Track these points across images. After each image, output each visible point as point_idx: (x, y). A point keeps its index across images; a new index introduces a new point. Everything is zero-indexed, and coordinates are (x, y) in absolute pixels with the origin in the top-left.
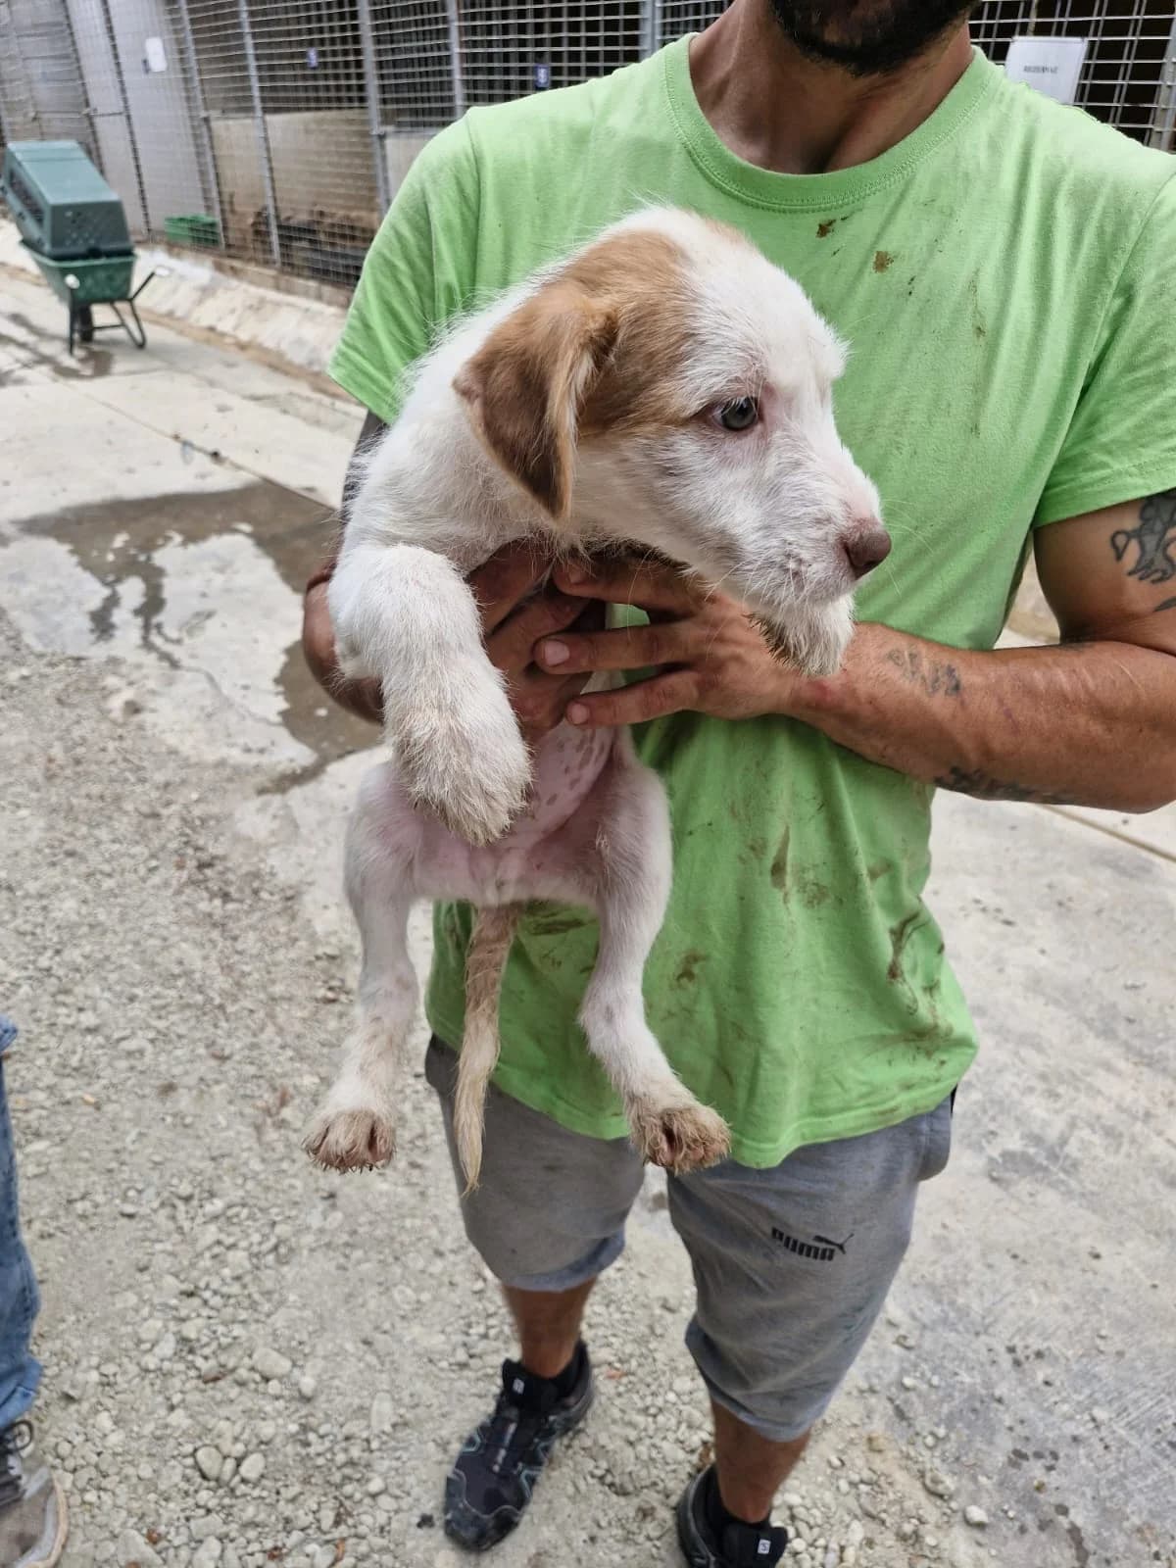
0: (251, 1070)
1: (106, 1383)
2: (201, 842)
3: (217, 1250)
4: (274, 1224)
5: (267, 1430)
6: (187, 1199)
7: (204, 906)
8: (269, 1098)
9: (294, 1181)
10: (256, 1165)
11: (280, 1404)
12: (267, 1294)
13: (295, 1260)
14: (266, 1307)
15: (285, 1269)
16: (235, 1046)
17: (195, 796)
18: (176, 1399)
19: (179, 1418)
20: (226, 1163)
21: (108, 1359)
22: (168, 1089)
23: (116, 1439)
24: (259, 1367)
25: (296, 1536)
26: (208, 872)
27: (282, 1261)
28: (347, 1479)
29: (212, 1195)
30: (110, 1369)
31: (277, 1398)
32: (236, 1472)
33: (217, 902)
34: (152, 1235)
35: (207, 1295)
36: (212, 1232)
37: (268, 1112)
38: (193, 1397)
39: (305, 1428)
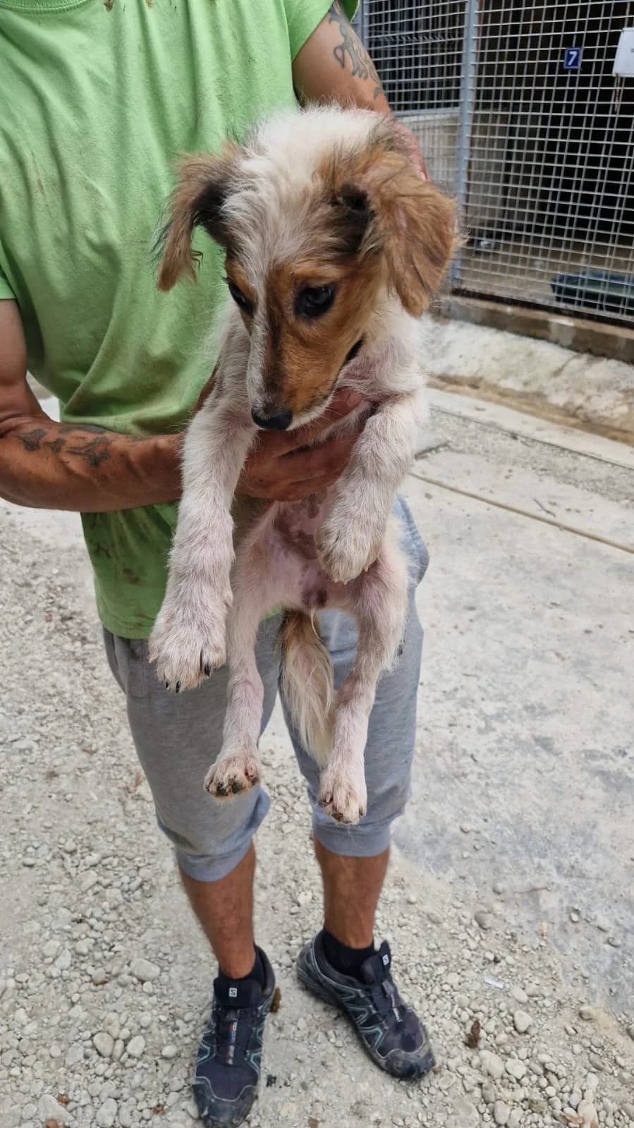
0: (113, 760)
1: (21, 987)
2: (62, 603)
3: (97, 888)
4: (139, 868)
5: (146, 1018)
6: (72, 853)
7: (68, 647)
8: (127, 780)
9: (150, 838)
10: (121, 827)
11: (154, 999)
12: (138, 919)
13: (156, 895)
14: (138, 929)
15: (149, 901)
16: (99, 743)
17: (55, 571)
18: (75, 998)
19: (77, 1011)
20: (99, 825)
21: (21, 970)
22: (52, 775)
23: (31, 1028)
24: (136, 973)
25: (173, 1097)
26: (69, 623)
27: (146, 895)
29: (91, 849)
30: (23, 977)
31: (151, 995)
32: (125, 1051)
33: (78, 644)
34: (48, 879)
35: (93, 921)
36: (92, 876)
37: (127, 789)
38: (88, 996)
39: (174, 1017)
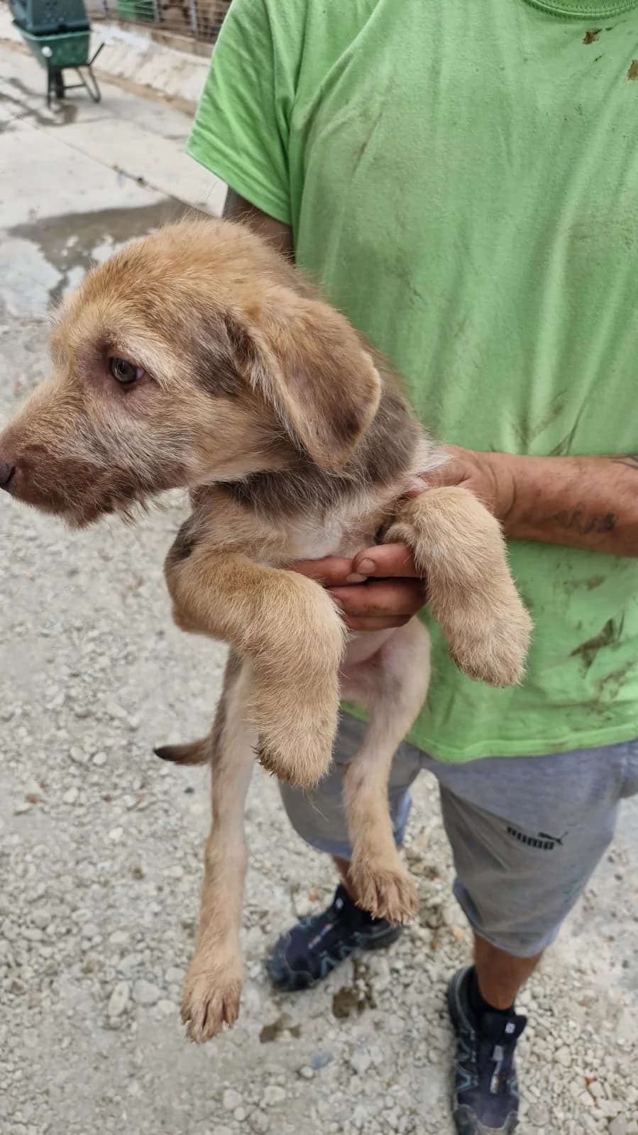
0: (124, 566)
1: (25, 715)
3: (93, 655)
4: (127, 645)
5: (109, 742)
6: (79, 629)
8: (131, 581)
10: (120, 615)
11: (119, 731)
12: (118, 679)
13: (136, 664)
14: (116, 684)
15: (130, 668)
16: (116, 553)
18: (62, 724)
19: (62, 734)
20: (103, 613)
21: (27, 703)
22: (73, 573)
23: (28, 740)
24: (110, 712)
25: (118, 792)
27: (128, 663)
28: (149, 768)
29: (93, 628)
30: (27, 708)
31: (117, 728)
32: (90, 760)
34: (59, 645)
35: (86, 678)
36: (91, 646)
37: (130, 588)
38: (72, 725)
39: (130, 744)
